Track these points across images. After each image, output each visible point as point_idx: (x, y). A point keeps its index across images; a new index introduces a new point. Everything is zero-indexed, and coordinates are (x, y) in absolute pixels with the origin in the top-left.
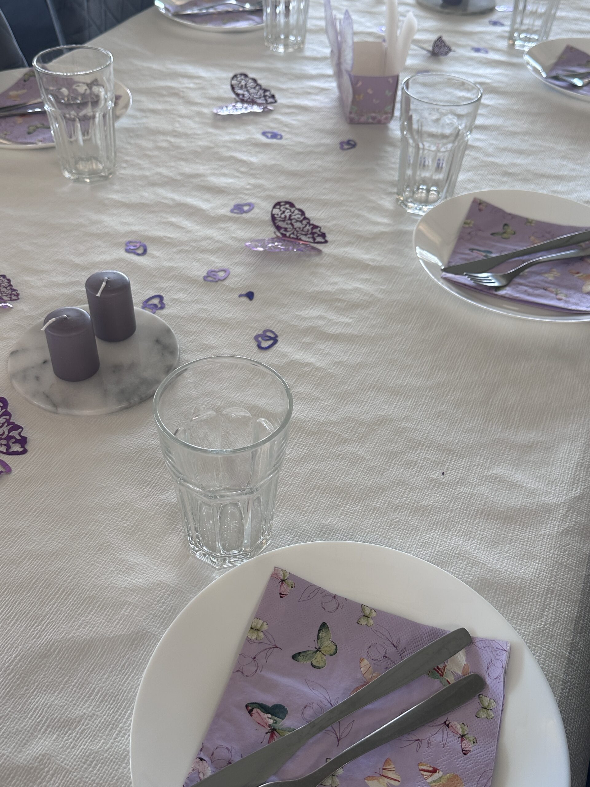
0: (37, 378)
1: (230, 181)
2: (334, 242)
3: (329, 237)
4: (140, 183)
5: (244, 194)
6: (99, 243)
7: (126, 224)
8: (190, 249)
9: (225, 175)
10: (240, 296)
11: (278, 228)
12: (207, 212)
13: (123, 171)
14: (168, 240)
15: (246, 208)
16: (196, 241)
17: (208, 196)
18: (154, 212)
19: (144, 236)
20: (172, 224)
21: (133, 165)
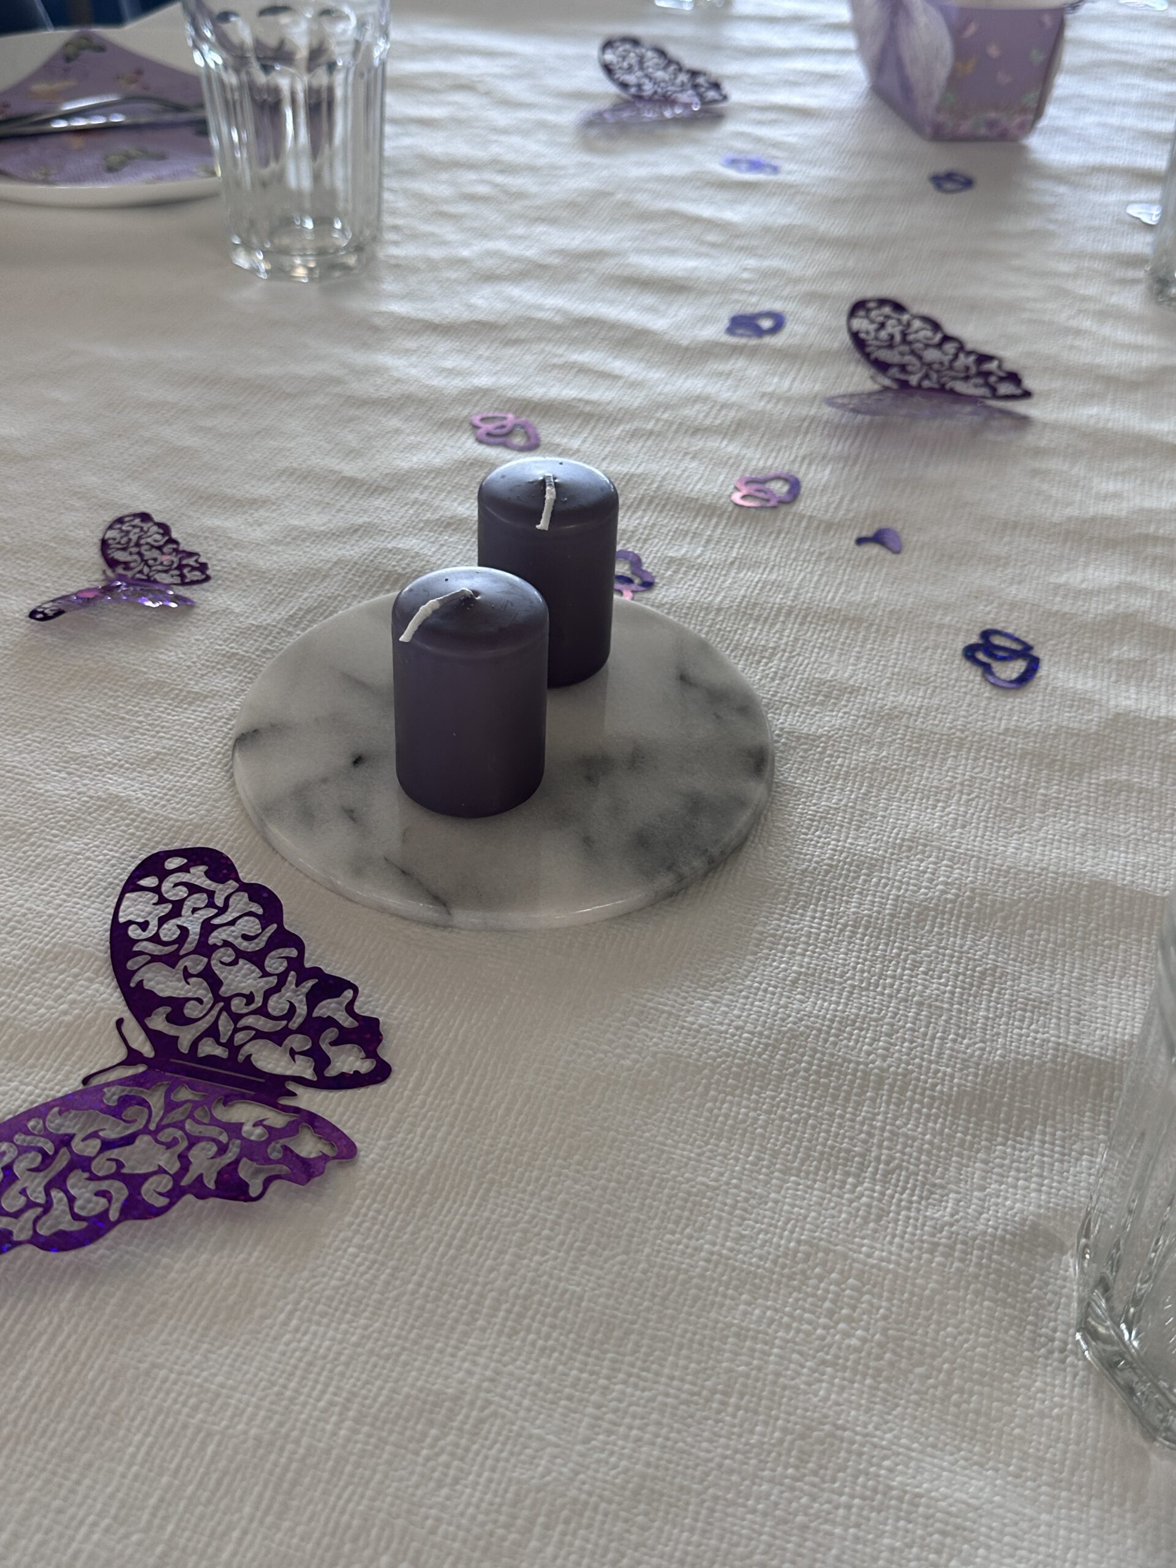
0: (351, 814)
1: (691, 264)
2: (1047, 395)
3: (1029, 383)
4: (453, 275)
5: (743, 291)
6: (394, 422)
7: (452, 372)
8: (657, 428)
9: (672, 252)
10: (860, 541)
11: (881, 366)
12: (667, 337)
13: (394, 251)
14: (588, 408)
15: (766, 324)
16: (667, 407)
17: (649, 299)
18: (516, 342)
19: (516, 400)
20: (583, 370)
21: (415, 237)
